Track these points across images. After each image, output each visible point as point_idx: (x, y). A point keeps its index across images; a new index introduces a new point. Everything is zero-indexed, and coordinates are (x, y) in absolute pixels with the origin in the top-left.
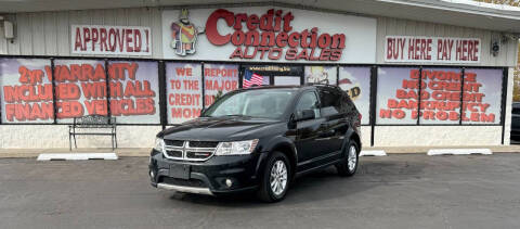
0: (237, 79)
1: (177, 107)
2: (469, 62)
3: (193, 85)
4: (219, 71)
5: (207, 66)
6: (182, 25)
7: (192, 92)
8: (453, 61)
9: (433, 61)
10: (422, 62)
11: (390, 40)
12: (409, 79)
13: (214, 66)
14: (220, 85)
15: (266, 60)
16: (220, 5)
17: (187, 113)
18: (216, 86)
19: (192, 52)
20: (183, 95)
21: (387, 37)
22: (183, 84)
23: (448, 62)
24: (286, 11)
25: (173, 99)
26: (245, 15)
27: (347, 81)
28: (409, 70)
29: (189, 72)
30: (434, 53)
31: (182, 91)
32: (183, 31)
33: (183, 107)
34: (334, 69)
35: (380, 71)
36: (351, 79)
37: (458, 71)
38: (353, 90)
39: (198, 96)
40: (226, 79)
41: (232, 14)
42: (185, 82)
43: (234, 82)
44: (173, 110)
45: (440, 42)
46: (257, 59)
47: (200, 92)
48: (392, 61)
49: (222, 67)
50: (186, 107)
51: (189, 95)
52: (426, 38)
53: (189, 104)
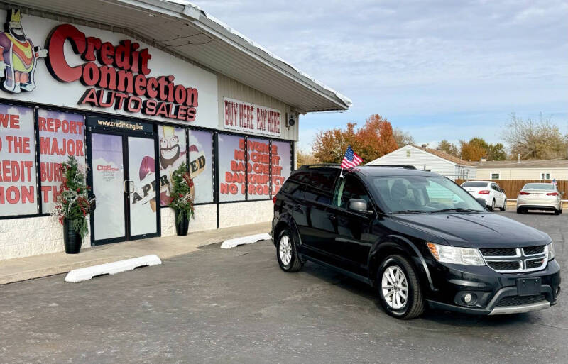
0: (82, 138)
2: (275, 135)
3: (20, 144)
4: (58, 124)
5: (43, 114)
6: (13, 39)
7: (20, 158)
8: (267, 133)
9: (255, 131)
10: (248, 131)
11: (227, 103)
12: (239, 149)
13: (51, 115)
14: (60, 146)
15: (121, 112)
16: (69, 17)
17: (13, 195)
18: (55, 150)
20: (6, 163)
21: (225, 99)
22: (5, 144)
23: (263, 132)
24: (143, 46)
26: (99, 40)
27: (195, 148)
28: (238, 140)
29: (14, 122)
30: (255, 122)
32: (16, 50)
33: (6, 185)
34: (183, 131)
35: (220, 139)
36: (198, 145)
37: (266, 143)
38: (199, 159)
39: (29, 164)
40: (68, 136)
41: (83, 35)
42: (9, 139)
43: (78, 142)
45: (258, 109)
46: (111, 110)
47: (31, 157)
48: (229, 128)
49: (62, 117)
50: (12, 184)
51: (15, 163)
52: (250, 105)
53: (15, 179)
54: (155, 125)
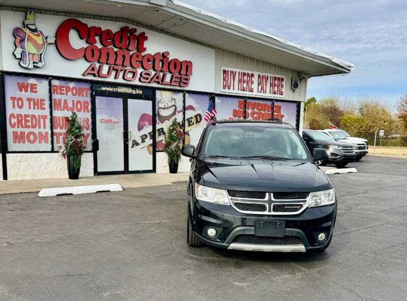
0: (89, 99)
1: (19, 130)
2: (278, 97)
3: (38, 104)
4: (68, 89)
5: (55, 83)
6: (28, 32)
7: (37, 112)
8: (268, 95)
9: (255, 94)
10: (247, 94)
11: (225, 72)
12: (237, 109)
13: (63, 83)
14: (70, 105)
15: (120, 80)
16: (71, 13)
17: (32, 138)
18: (66, 107)
19: (39, 65)
20: (26, 116)
21: (223, 68)
22: (26, 103)
23: (264, 94)
24: (140, 30)
25: (14, 121)
26: (100, 28)
27: (191, 108)
28: (236, 101)
29: (33, 88)
30: (255, 86)
31: (25, 111)
32: (30, 39)
33: (27, 131)
34: (181, 95)
35: (217, 100)
37: (269, 103)
38: (196, 116)
39: (44, 117)
40: (76, 99)
41: (86, 25)
42: (29, 100)
43: (85, 102)
44: (15, 133)
45: (259, 76)
46: (111, 79)
47: (47, 112)
48: (226, 91)
49: (72, 85)
50: (31, 130)
51: (33, 116)
52: (250, 73)
53: (34, 127)
54: (154, 90)
